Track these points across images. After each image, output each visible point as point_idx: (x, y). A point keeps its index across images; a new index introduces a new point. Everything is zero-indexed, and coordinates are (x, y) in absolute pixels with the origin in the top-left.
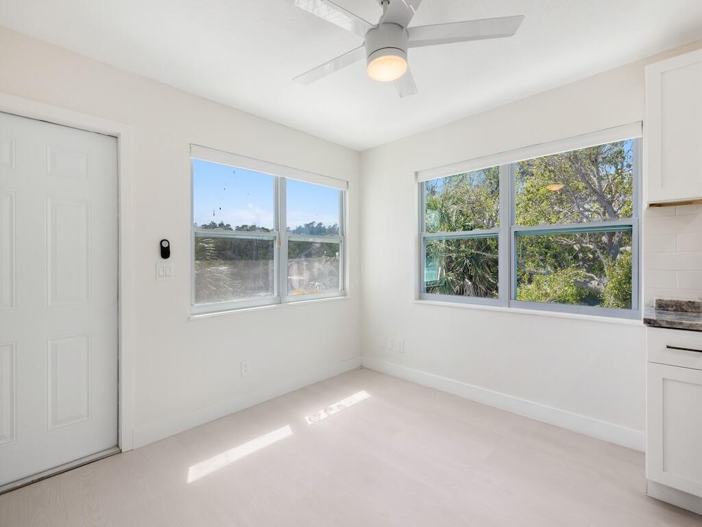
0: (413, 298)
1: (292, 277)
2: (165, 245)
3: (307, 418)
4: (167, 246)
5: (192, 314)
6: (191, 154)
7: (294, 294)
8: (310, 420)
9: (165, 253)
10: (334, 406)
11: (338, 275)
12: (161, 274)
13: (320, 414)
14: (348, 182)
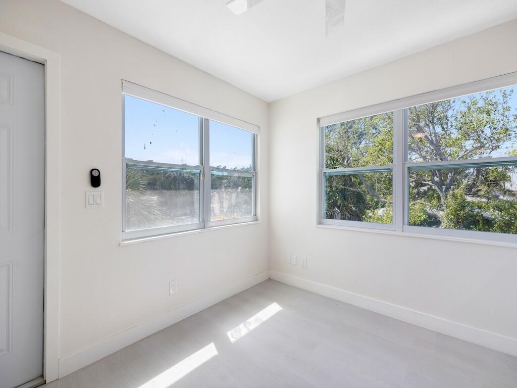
0: (315, 223)
1: (214, 206)
2: (95, 174)
3: (229, 334)
4: (97, 174)
5: (123, 240)
6: (122, 90)
7: (216, 220)
8: (232, 337)
9: (95, 181)
10: (252, 320)
11: (251, 204)
12: (91, 202)
13: (240, 330)
14: (259, 127)
